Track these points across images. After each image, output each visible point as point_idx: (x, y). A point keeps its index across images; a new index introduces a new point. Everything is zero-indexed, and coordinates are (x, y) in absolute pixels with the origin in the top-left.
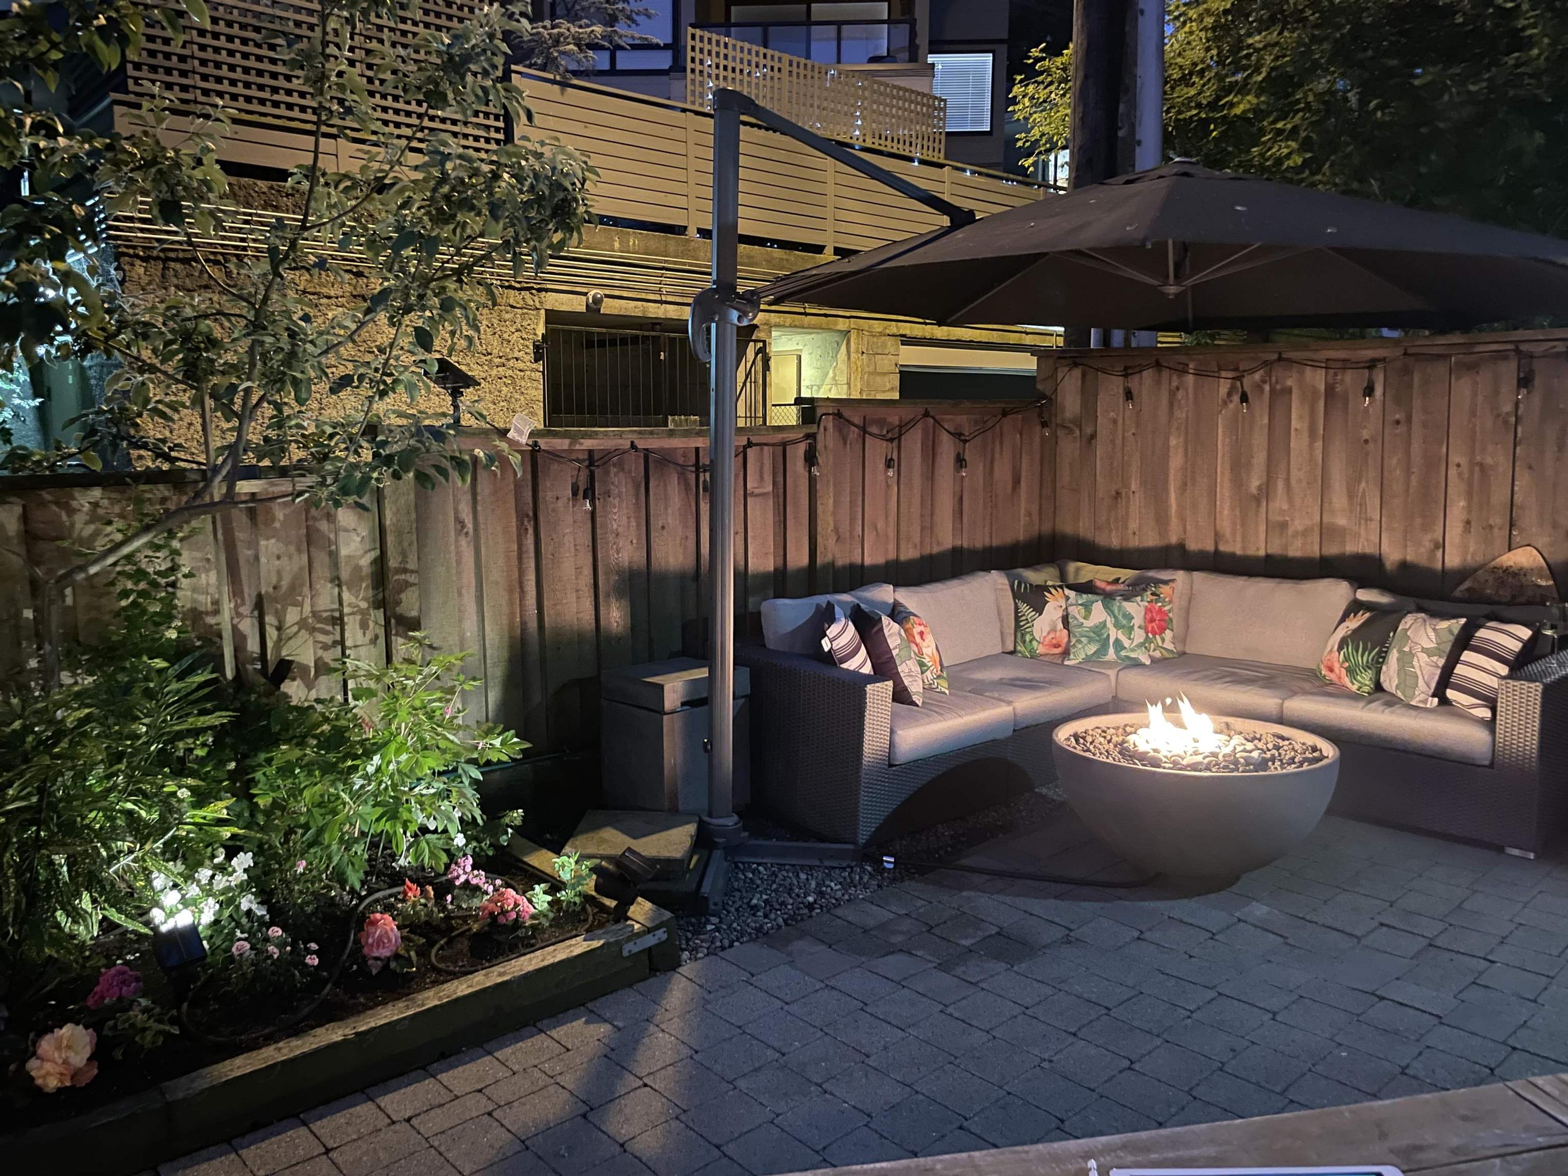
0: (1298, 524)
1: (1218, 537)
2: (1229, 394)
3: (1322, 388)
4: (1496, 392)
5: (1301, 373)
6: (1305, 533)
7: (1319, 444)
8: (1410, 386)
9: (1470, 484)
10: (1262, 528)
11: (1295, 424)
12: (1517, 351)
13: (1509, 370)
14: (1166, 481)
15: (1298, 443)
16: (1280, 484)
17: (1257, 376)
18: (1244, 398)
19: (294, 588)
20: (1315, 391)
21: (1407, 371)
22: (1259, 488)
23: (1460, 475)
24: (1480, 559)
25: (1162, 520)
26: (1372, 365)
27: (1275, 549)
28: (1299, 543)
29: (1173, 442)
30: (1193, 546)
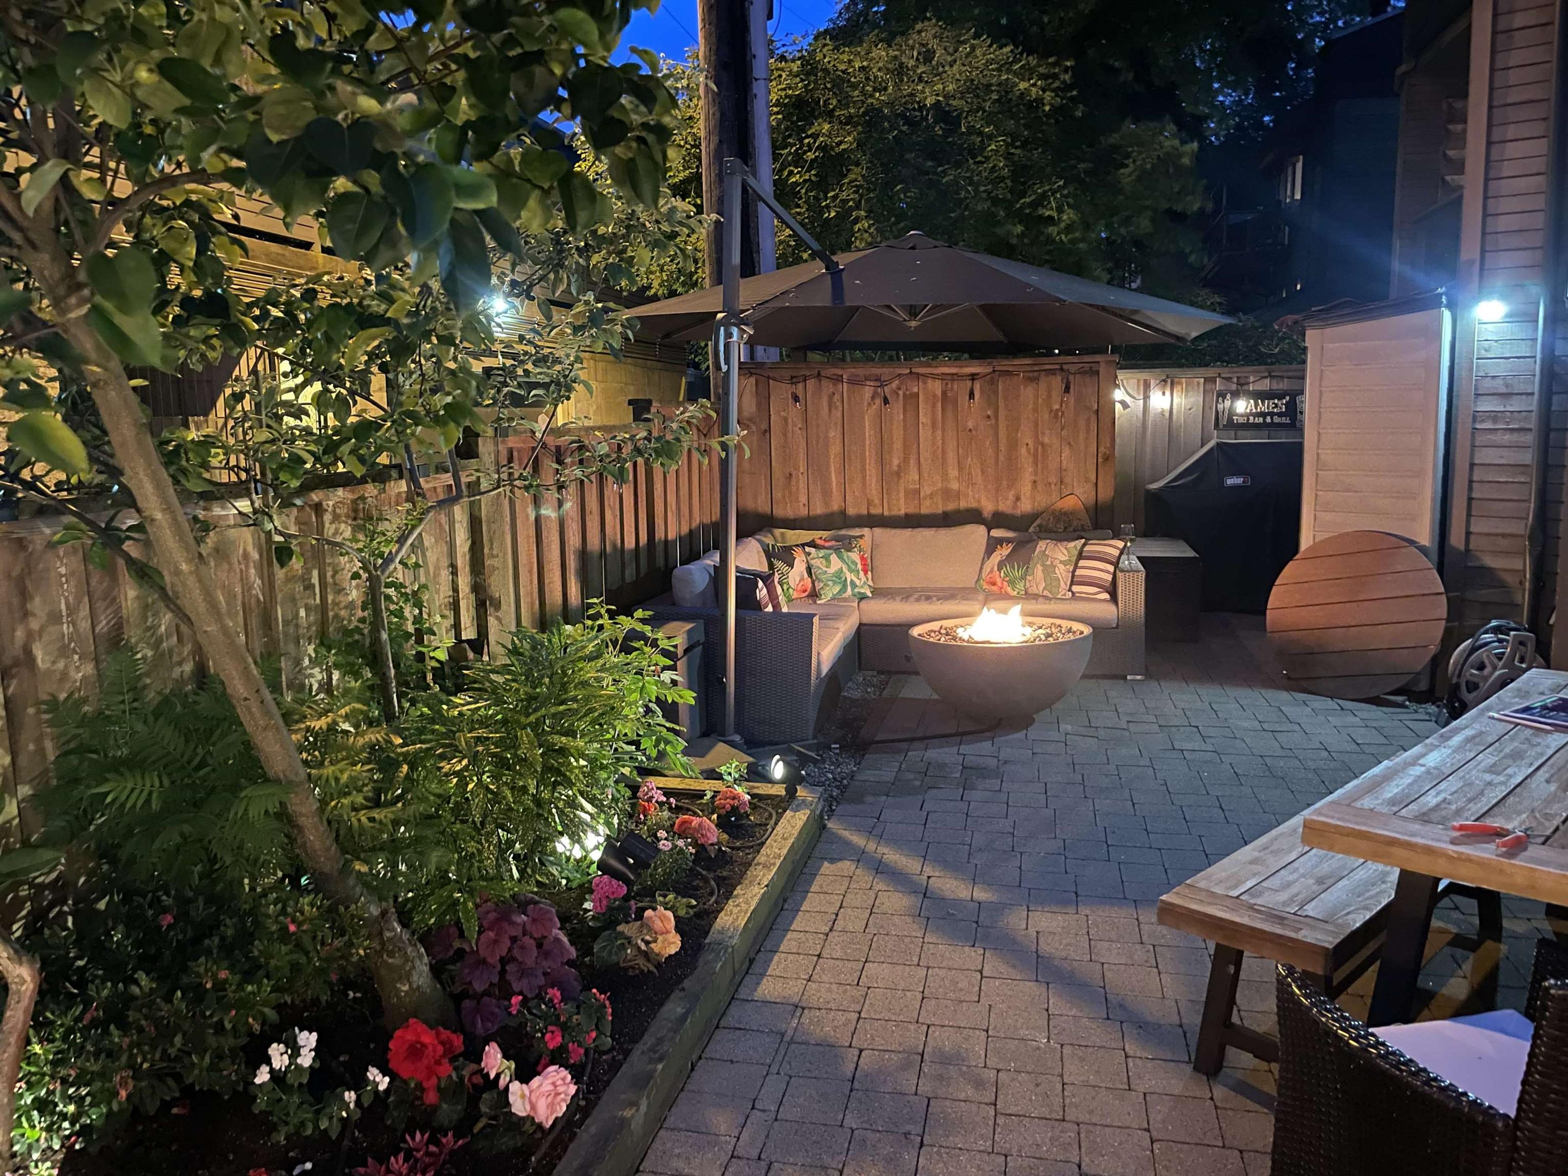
0: (926, 490)
1: (870, 503)
2: (873, 398)
3: (939, 393)
4: (1049, 396)
5: (925, 383)
6: (931, 496)
7: (939, 433)
8: (996, 393)
9: (1035, 456)
10: (902, 494)
11: (922, 419)
12: (1062, 369)
13: (1057, 382)
14: (828, 463)
15: (925, 433)
16: (912, 462)
17: (894, 385)
18: (886, 401)
20: (935, 396)
21: (992, 382)
22: (899, 466)
23: (1028, 451)
24: (1043, 505)
25: (826, 494)
26: (973, 377)
27: (912, 510)
28: (928, 503)
29: (832, 434)
30: (851, 511)
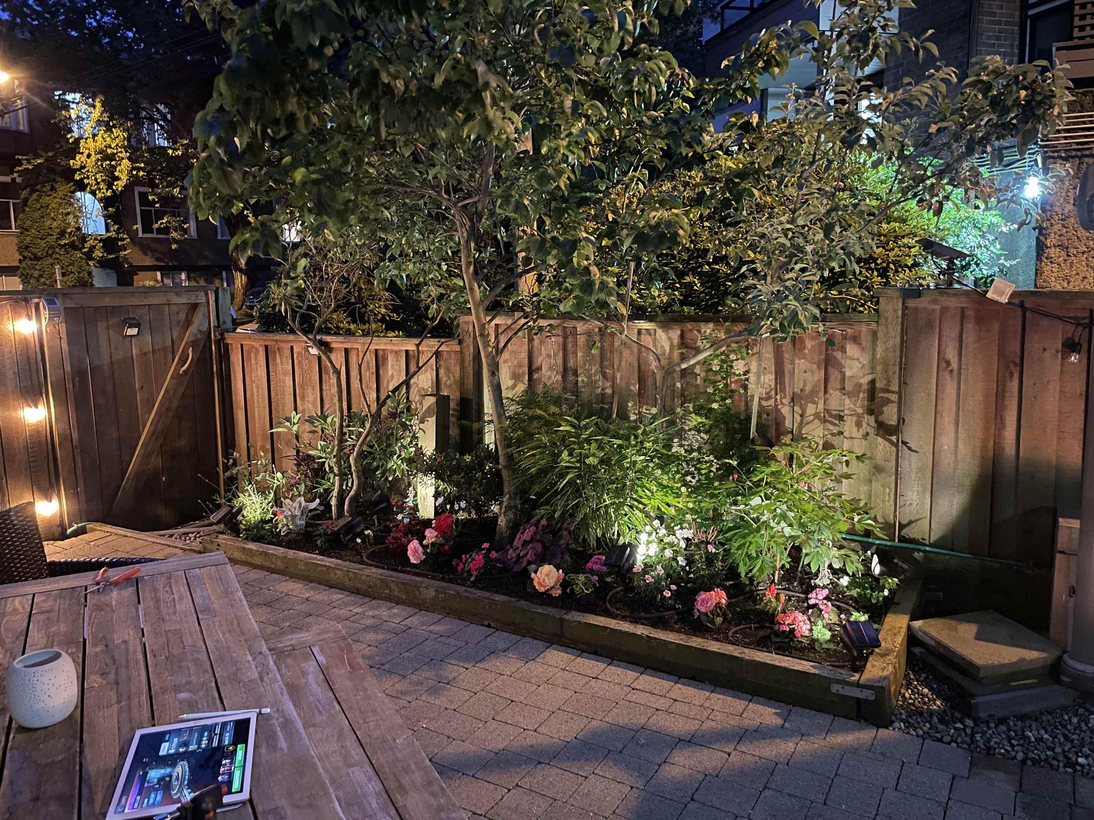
19: (814, 392)
